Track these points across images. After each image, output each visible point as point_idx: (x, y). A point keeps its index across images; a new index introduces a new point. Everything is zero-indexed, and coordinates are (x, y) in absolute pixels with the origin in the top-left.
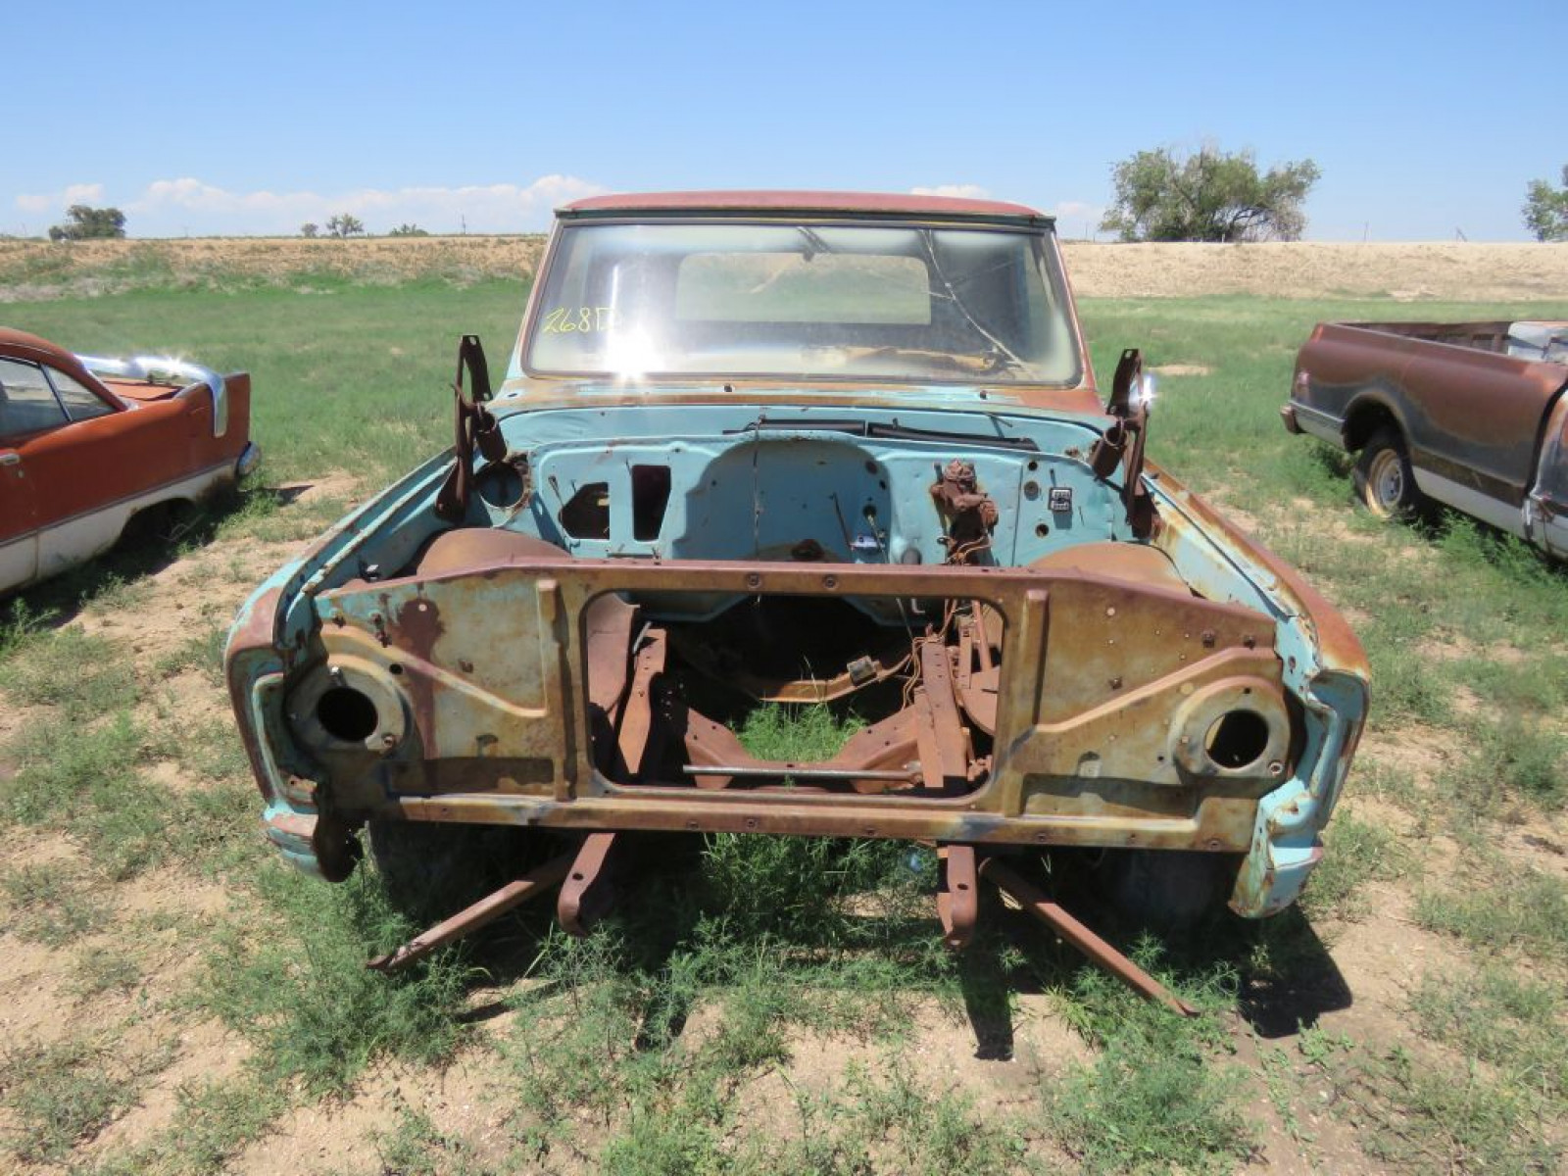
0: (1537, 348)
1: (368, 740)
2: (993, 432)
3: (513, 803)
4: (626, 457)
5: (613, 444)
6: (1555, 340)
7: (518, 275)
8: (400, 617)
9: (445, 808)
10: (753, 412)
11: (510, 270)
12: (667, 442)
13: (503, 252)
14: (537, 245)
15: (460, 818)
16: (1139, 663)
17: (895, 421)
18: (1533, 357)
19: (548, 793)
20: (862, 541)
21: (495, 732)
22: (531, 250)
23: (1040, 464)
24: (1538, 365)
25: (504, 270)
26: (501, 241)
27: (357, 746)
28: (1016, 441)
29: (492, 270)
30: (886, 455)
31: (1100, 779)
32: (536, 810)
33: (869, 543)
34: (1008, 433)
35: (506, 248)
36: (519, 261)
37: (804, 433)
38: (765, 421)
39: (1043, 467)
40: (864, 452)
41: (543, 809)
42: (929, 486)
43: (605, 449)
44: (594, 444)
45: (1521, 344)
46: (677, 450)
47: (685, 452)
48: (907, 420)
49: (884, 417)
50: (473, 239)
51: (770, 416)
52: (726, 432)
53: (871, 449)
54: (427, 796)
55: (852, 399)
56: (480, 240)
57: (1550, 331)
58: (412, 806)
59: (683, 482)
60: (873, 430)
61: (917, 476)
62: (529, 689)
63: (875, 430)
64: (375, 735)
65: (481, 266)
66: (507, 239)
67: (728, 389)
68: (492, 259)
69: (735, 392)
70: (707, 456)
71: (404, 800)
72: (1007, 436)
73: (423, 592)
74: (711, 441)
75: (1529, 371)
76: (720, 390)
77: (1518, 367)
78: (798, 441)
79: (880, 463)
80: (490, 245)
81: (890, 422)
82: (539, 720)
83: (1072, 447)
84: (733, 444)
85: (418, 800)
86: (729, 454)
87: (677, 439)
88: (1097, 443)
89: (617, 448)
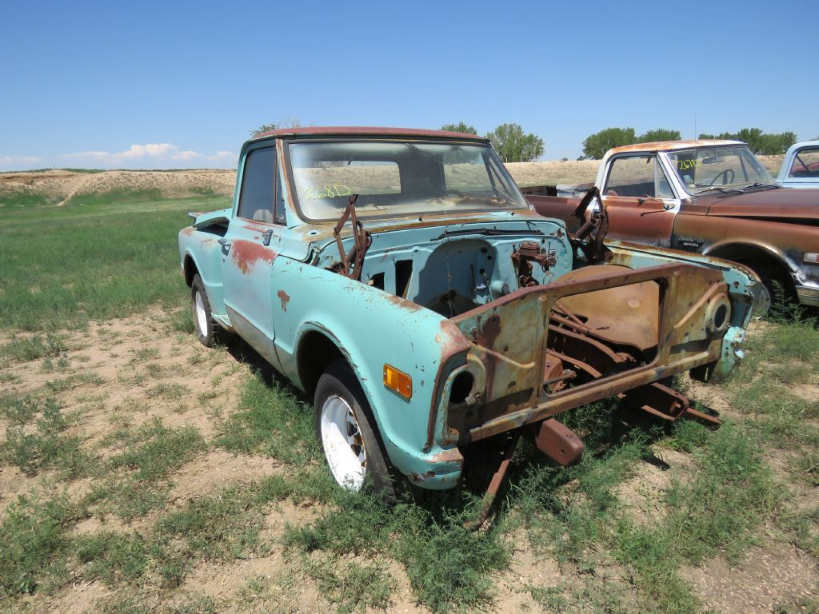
0: (569, 193)
1: (467, 399)
2: (527, 229)
3: (516, 416)
4: (393, 257)
5: (387, 251)
6: (576, 190)
8: (484, 329)
9: (490, 429)
10: (441, 229)
12: (410, 247)
15: (495, 433)
16: (696, 295)
17: (495, 227)
18: (569, 196)
19: (527, 407)
20: (480, 286)
21: (515, 380)
23: (546, 240)
24: (572, 199)
27: (463, 404)
28: (535, 231)
30: (495, 243)
31: (689, 343)
32: (526, 416)
33: (483, 287)
34: (533, 228)
37: (466, 236)
38: (448, 233)
39: (547, 241)
40: (487, 243)
41: (529, 414)
42: (510, 255)
43: (383, 254)
44: (378, 253)
45: (562, 192)
46: (416, 251)
47: (420, 251)
48: (500, 227)
49: (491, 226)
51: (450, 230)
52: (431, 240)
53: (490, 241)
54: (480, 425)
57: (573, 186)
58: (476, 433)
59: (418, 267)
60: (487, 232)
61: (506, 251)
62: (527, 354)
63: (490, 232)
64: (471, 395)
67: (420, 220)
69: (424, 221)
70: (428, 252)
71: (472, 431)
72: (532, 229)
73: (496, 312)
74: (428, 245)
75: (569, 202)
76: (417, 221)
77: (565, 200)
78: (464, 240)
79: (494, 247)
81: (493, 228)
82: (532, 368)
83: (552, 232)
84: (438, 245)
85: (478, 429)
86: (436, 251)
87: (415, 245)
88: (560, 229)
89: (389, 253)
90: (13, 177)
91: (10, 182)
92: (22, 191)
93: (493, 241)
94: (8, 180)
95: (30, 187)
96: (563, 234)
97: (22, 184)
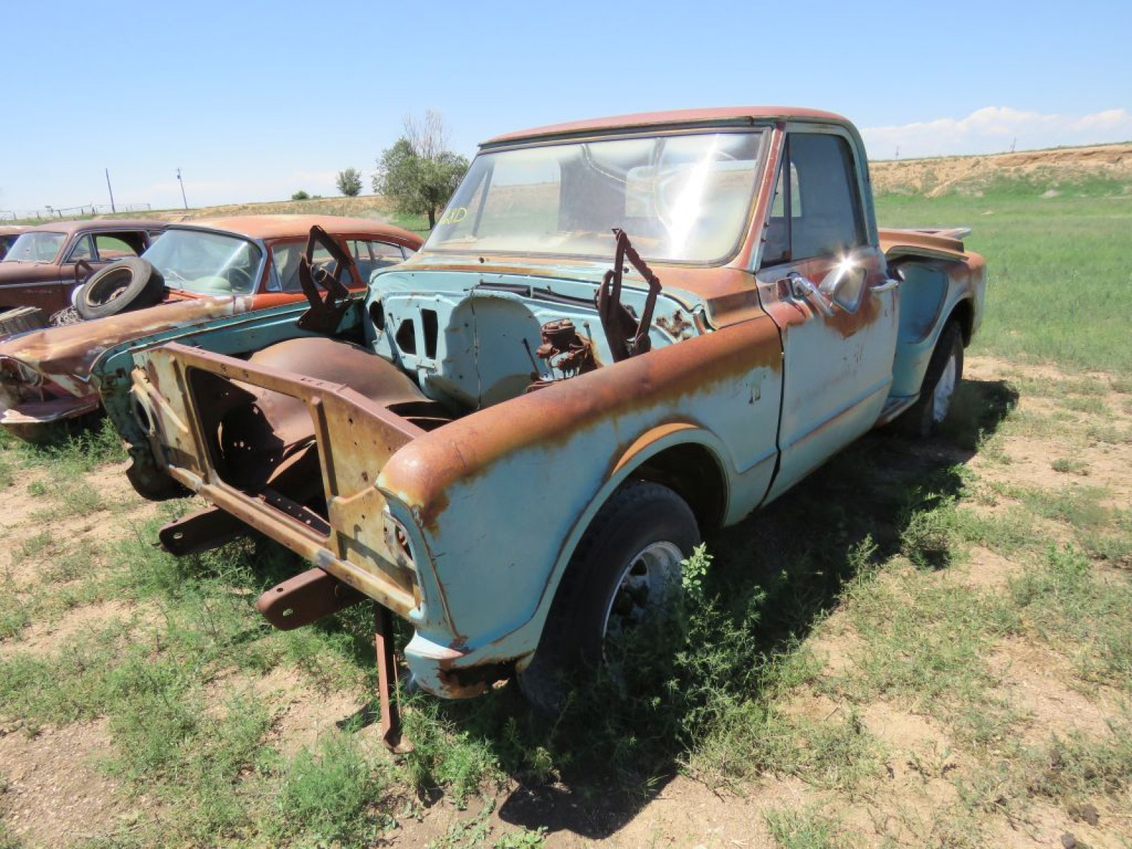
4: (418, 303)
5: (413, 294)
7: (908, 190)
10: (482, 277)
11: (903, 186)
12: (434, 294)
13: (901, 173)
14: (930, 167)
17: (549, 287)
22: (925, 170)
25: (899, 186)
26: (901, 165)
29: (888, 186)
35: (904, 169)
36: (913, 179)
37: (496, 293)
38: (481, 284)
40: (527, 310)
43: (408, 297)
44: (404, 294)
46: (438, 301)
47: (441, 302)
48: (558, 287)
49: (542, 284)
50: (878, 164)
51: (485, 281)
52: (464, 290)
53: (531, 307)
55: (530, 269)
56: (884, 164)
59: (443, 322)
60: (535, 293)
63: (537, 294)
65: (881, 184)
66: (906, 163)
67: (482, 261)
68: (891, 180)
69: (484, 263)
70: (451, 305)
74: (454, 296)
76: (477, 262)
78: (493, 298)
79: (535, 318)
80: (891, 168)
81: (546, 288)
83: (660, 315)
84: (463, 298)
86: (461, 305)
87: (437, 293)
88: (678, 313)
89: (415, 297)
90: (1094, 153)
91: (1085, 160)
92: (1096, 173)
93: (537, 307)
94: (1085, 157)
95: (1112, 167)
96: (688, 325)
97: (1101, 163)
